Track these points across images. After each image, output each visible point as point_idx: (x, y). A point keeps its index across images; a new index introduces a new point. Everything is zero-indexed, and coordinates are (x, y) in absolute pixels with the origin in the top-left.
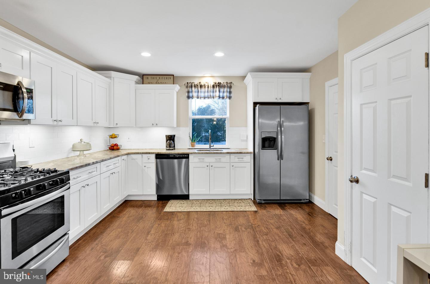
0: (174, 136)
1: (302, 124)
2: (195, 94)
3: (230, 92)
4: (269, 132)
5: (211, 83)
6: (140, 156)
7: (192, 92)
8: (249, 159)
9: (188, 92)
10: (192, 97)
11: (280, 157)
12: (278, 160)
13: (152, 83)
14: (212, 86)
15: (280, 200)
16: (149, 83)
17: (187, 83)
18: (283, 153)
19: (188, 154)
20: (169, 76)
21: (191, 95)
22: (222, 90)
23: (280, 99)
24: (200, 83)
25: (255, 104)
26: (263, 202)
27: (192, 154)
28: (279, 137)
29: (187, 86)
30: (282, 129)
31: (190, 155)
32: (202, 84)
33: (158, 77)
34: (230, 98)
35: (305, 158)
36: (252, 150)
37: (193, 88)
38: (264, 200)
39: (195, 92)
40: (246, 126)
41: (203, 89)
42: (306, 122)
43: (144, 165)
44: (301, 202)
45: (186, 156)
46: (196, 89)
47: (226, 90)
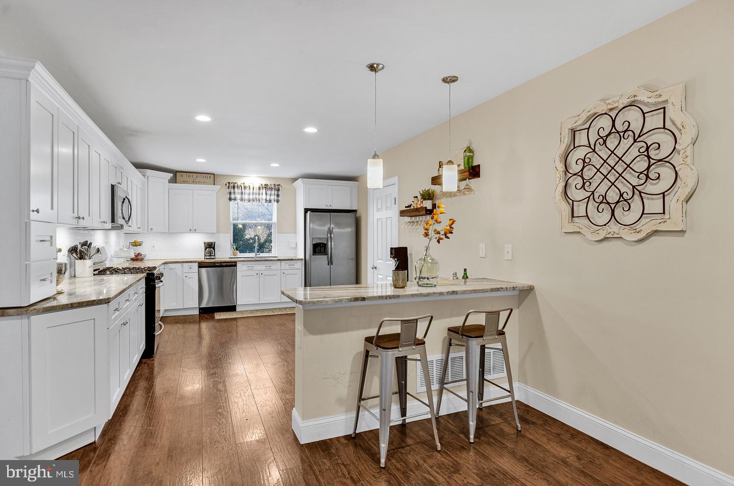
0: (214, 243)
1: (350, 230)
2: (238, 196)
3: (278, 196)
4: (319, 238)
5: (257, 186)
6: (180, 265)
7: (234, 193)
8: (300, 265)
9: (230, 193)
10: (235, 199)
11: (330, 262)
12: (328, 265)
13: (187, 182)
14: (257, 188)
16: (184, 182)
17: (229, 183)
18: (332, 259)
19: (236, 262)
20: (209, 175)
21: (233, 196)
22: (269, 192)
23: (330, 205)
24: (244, 183)
25: (306, 210)
27: (240, 261)
28: (329, 243)
29: (229, 187)
30: (332, 235)
31: (238, 263)
32: (247, 185)
33: (195, 175)
34: (278, 201)
35: (353, 264)
36: (303, 257)
37: (236, 189)
39: (238, 193)
40: (295, 232)
41: (247, 191)
42: (354, 229)
43: (186, 275)
45: (233, 265)
46: (240, 191)
47: (273, 192)
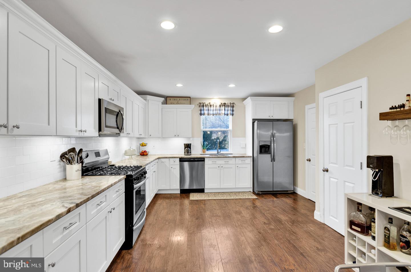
0: (191, 144)
1: (288, 135)
2: (206, 112)
3: (233, 111)
4: (264, 141)
5: (218, 104)
6: (168, 159)
7: (204, 110)
8: (250, 161)
9: (201, 110)
10: (204, 114)
11: (273, 160)
12: (271, 161)
13: (174, 104)
14: (219, 106)
15: (273, 191)
16: (171, 104)
17: (200, 103)
18: (275, 158)
19: (204, 158)
20: (187, 98)
21: (202, 112)
22: (226, 109)
23: (272, 116)
24: (210, 103)
25: (254, 121)
26: (261, 193)
27: (207, 157)
28: (272, 145)
29: (200, 106)
30: (275, 139)
31: (205, 158)
32: (212, 104)
33: (178, 99)
34: (233, 115)
35: (291, 160)
36: (252, 155)
37: (205, 107)
38: (261, 192)
39: (206, 110)
40: (244, 135)
41: (212, 108)
42: (292, 133)
43: (171, 166)
44: (288, 192)
45: (202, 160)
46: (207, 108)
47: (229, 108)
